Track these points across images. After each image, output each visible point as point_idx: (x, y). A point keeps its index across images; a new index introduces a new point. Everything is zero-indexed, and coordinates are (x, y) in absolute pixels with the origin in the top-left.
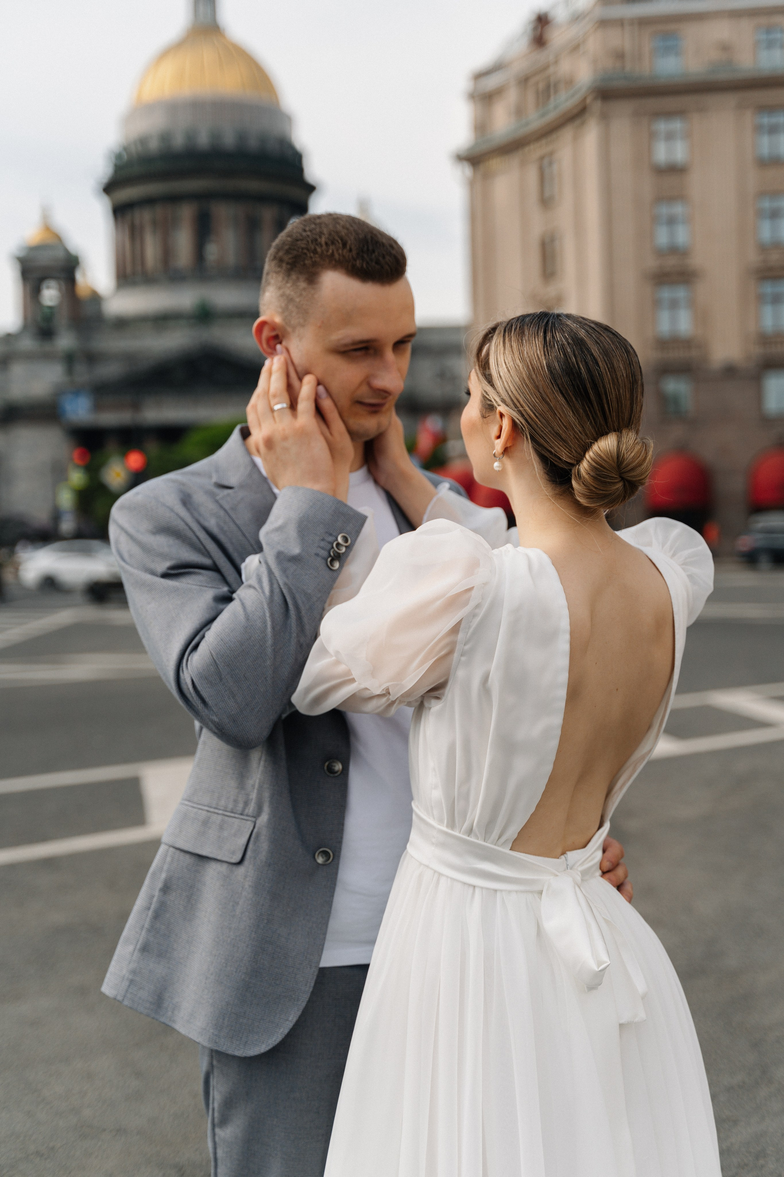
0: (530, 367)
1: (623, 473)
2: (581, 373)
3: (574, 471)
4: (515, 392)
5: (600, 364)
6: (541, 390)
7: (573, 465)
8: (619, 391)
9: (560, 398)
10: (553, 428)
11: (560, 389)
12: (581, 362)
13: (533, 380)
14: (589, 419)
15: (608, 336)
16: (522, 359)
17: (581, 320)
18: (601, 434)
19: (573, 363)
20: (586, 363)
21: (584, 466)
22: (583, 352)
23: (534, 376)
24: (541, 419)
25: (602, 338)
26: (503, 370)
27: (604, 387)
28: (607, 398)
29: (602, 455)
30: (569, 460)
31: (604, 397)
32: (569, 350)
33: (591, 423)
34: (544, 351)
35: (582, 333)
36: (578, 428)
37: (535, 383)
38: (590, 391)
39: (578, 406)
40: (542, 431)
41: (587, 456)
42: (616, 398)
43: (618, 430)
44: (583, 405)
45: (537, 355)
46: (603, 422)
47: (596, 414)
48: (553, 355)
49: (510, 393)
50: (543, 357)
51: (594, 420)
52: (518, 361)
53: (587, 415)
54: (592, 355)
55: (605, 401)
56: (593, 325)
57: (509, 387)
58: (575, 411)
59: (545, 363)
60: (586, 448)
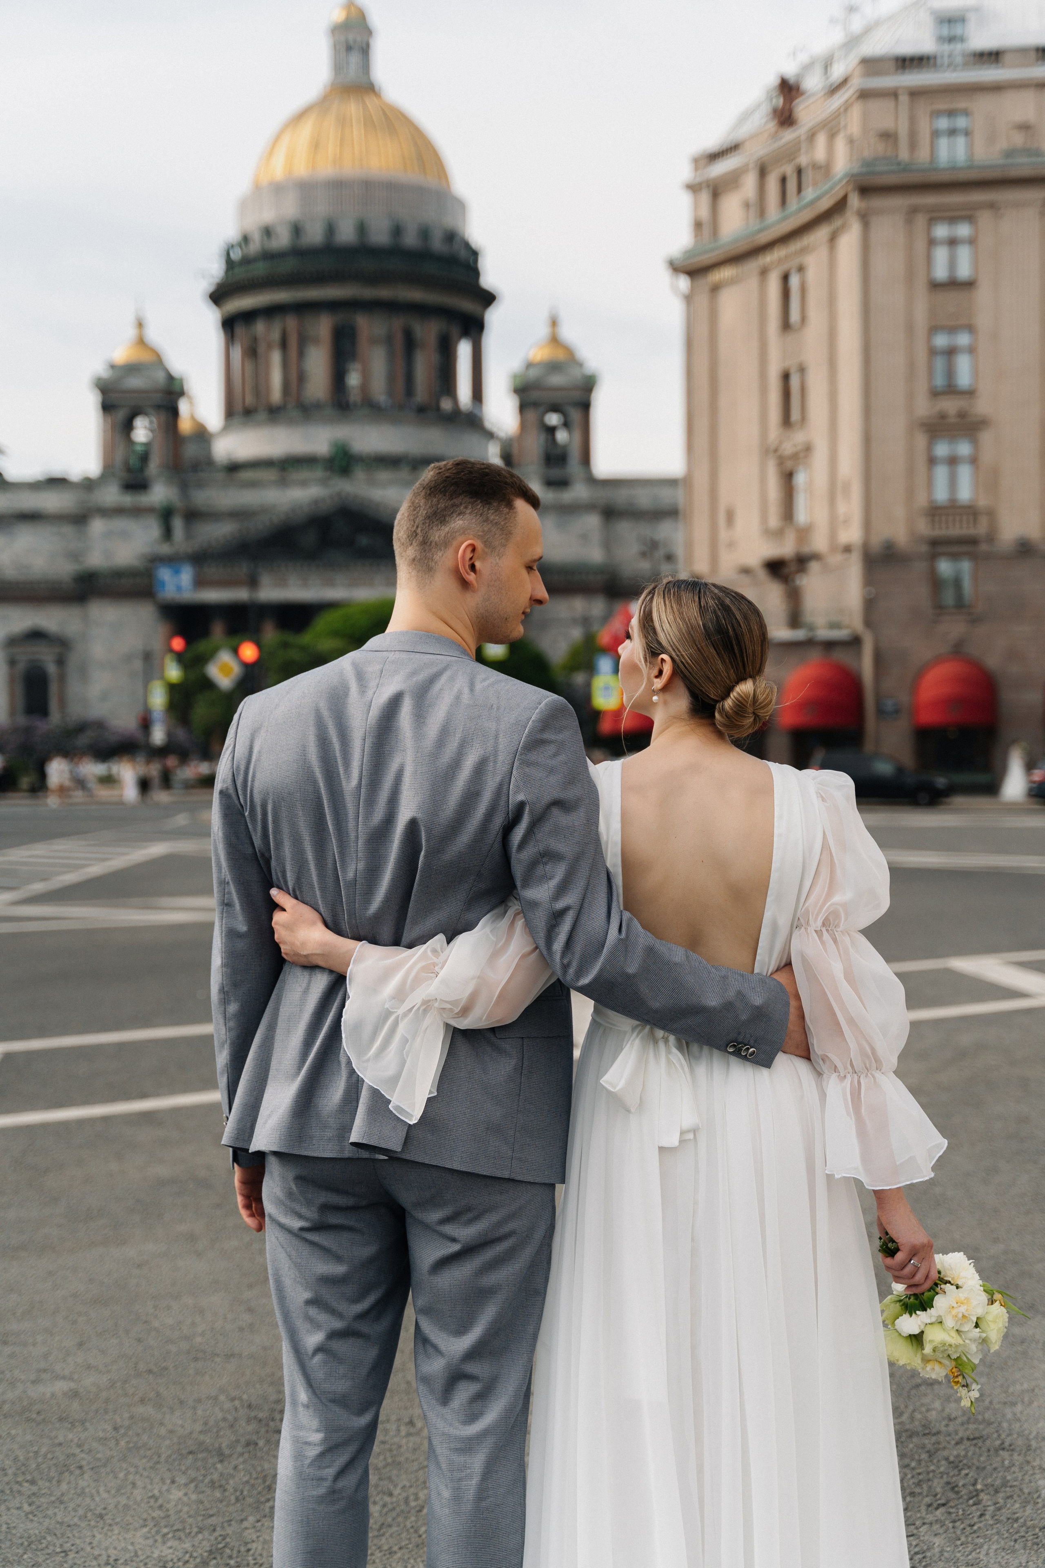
0: (689, 625)
1: (757, 709)
2: (729, 632)
3: (719, 706)
4: (676, 643)
5: (742, 625)
6: (697, 643)
7: (717, 702)
8: (754, 648)
9: (713, 651)
10: (704, 673)
11: (712, 644)
12: (729, 623)
13: (691, 635)
14: (733, 667)
15: (746, 604)
16: (683, 619)
17: (724, 589)
18: (741, 679)
19: (723, 625)
20: (732, 624)
21: (728, 703)
22: (730, 616)
23: (692, 632)
24: (696, 665)
25: (742, 606)
26: (666, 626)
27: (745, 643)
28: (746, 652)
29: (743, 695)
30: (715, 698)
31: (744, 651)
32: (720, 614)
33: (734, 670)
34: (700, 614)
35: (727, 601)
36: (724, 674)
37: (693, 637)
38: (735, 647)
39: (725, 657)
40: (696, 675)
41: (731, 696)
42: (753, 652)
43: (753, 677)
44: (729, 656)
45: (695, 616)
46: (743, 671)
47: (738, 664)
48: (707, 617)
49: (672, 644)
50: (700, 618)
51: (736, 668)
52: (678, 619)
53: (732, 665)
54: (736, 619)
55: (745, 654)
56: (733, 594)
57: (671, 639)
58: (723, 662)
59: (701, 624)
60: (730, 689)
